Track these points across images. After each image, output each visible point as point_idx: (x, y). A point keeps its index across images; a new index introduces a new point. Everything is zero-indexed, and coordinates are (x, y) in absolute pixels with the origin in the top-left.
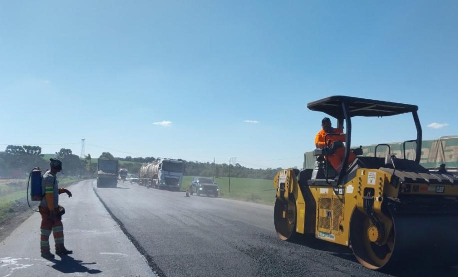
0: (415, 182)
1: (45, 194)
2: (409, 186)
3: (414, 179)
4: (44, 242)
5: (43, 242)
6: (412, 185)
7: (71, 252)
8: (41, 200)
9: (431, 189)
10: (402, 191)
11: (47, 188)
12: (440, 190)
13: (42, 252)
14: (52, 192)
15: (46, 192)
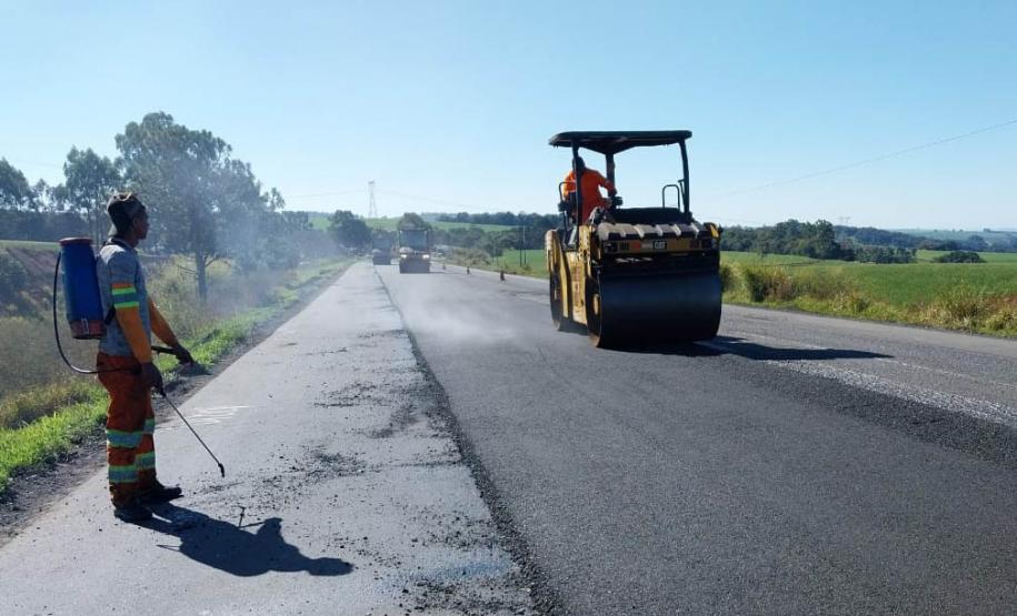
0: (624, 239)
1: (113, 312)
2: (614, 245)
3: (624, 234)
4: (122, 469)
5: (116, 469)
6: (619, 243)
7: (176, 493)
8: (100, 336)
9: (647, 246)
10: (606, 251)
11: (115, 292)
12: (660, 246)
13: (115, 502)
14: (137, 304)
15: (116, 306)
